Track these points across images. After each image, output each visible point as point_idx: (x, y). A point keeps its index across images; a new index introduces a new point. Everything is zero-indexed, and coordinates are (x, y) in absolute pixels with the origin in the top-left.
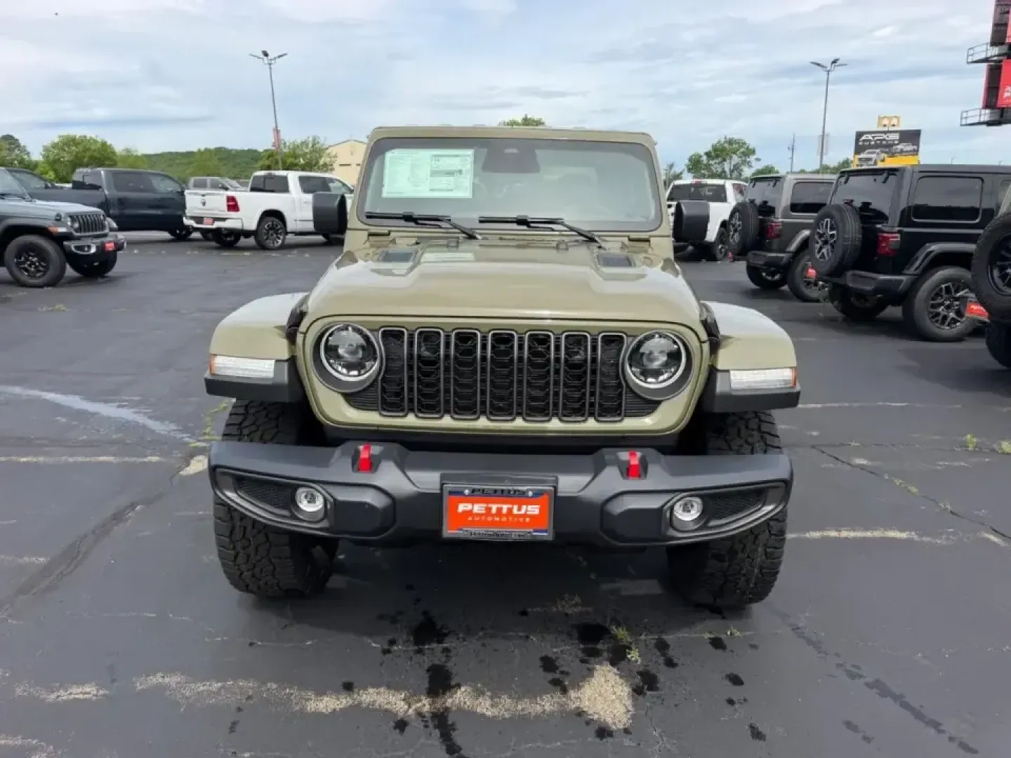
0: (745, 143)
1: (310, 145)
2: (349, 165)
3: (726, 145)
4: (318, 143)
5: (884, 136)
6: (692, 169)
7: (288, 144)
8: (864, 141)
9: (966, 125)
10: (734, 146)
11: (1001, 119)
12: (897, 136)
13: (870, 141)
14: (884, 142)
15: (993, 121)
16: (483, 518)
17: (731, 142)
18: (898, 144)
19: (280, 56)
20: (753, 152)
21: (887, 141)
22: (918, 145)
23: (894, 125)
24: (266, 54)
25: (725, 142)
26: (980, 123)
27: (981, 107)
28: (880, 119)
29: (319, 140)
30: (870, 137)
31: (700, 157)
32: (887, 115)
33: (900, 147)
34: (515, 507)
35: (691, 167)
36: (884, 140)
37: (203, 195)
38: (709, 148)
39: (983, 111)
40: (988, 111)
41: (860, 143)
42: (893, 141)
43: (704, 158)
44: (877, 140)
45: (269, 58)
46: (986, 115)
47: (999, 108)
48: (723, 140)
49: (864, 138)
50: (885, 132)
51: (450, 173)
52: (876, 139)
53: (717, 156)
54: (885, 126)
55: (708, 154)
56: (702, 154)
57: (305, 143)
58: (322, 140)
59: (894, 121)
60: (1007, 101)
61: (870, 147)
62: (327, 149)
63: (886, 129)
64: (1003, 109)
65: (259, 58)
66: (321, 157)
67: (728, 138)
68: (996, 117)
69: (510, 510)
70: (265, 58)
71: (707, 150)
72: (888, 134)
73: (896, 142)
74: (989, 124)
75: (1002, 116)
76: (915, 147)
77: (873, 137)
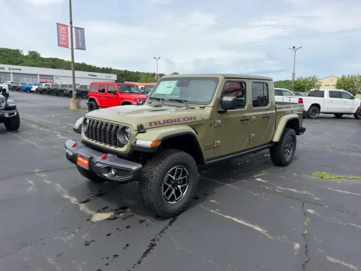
1: (312, 79)
2: (329, 85)
4: (315, 78)
7: (303, 79)
19: (299, 48)
24: (294, 48)
29: (316, 77)
37: (290, 98)
45: (295, 49)
57: (310, 78)
58: (317, 77)
62: (319, 80)
65: (292, 49)
66: (315, 83)
70: (294, 49)
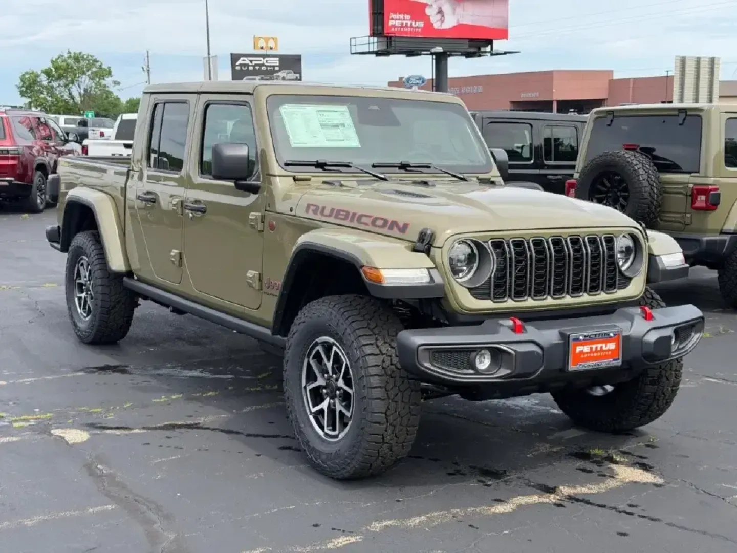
0: (96, 61)
3: (71, 62)
5: (263, 61)
6: (26, 92)
8: (241, 65)
9: (356, 53)
10: (82, 63)
11: (389, 50)
12: (275, 62)
13: (248, 65)
14: (264, 68)
15: (382, 51)
16: (589, 355)
17: (77, 58)
18: (277, 72)
20: (109, 73)
21: (267, 66)
22: (300, 73)
23: (271, 48)
25: (70, 57)
26: (370, 53)
27: (369, 34)
28: (256, 40)
30: (247, 61)
31: (38, 76)
32: (263, 36)
33: (281, 74)
34: (604, 345)
35: (24, 89)
36: (263, 65)
38: (48, 65)
39: (372, 38)
40: (376, 39)
41: (238, 68)
42: (274, 66)
43: (43, 79)
44: (256, 65)
46: (374, 44)
47: (387, 37)
48: (66, 55)
49: (240, 62)
50: (264, 56)
51: (336, 126)
52: (254, 63)
53: (60, 77)
54: (262, 48)
55: (48, 73)
56: (39, 72)
59: (271, 44)
60: (393, 29)
61: (249, 73)
63: (263, 52)
64: (389, 38)
67: (72, 52)
68: (384, 47)
69: (602, 347)
71: (45, 67)
72: (266, 59)
73: (277, 68)
74: (378, 53)
75: (388, 45)
76: (298, 75)
77: (251, 61)
